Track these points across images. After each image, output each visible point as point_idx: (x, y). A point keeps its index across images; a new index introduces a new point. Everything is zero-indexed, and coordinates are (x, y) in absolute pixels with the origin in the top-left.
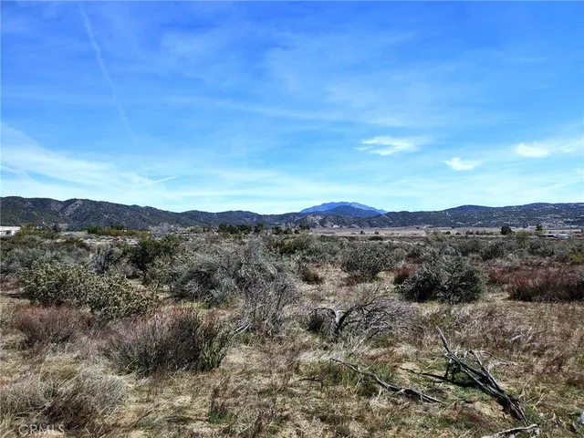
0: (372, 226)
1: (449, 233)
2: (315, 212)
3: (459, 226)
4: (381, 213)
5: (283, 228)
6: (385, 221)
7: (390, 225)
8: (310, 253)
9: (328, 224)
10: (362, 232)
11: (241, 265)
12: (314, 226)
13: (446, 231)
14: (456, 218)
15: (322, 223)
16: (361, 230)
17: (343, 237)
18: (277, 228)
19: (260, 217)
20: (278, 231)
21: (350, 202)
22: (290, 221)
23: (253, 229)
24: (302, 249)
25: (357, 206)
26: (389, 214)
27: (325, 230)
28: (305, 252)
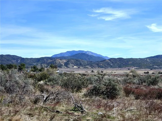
0: (99, 67)
1: (148, 73)
2: (61, 57)
3: (155, 68)
4: (107, 59)
5: (39, 67)
6: (108, 64)
7: (111, 67)
8: (50, 81)
9: (70, 66)
10: (92, 71)
11: (7, 81)
12: (60, 66)
13: (146, 72)
14: (154, 63)
15: (66, 65)
16: (92, 70)
17: (78, 74)
18: (34, 67)
19: (23, 59)
20: (35, 69)
21: (86, 51)
22: (44, 63)
23: (18, 67)
24: (45, 79)
25: (90, 54)
26: (111, 59)
27: (68, 69)
28: (47, 80)
